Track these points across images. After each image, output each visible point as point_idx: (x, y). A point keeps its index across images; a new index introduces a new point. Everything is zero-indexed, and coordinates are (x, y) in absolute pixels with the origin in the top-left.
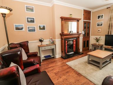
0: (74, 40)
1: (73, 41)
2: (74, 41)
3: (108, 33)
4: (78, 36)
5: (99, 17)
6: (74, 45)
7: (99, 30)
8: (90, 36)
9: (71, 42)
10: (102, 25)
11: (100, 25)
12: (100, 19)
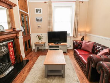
0: (9, 43)
1: (6, 46)
2: (10, 45)
3: (49, 30)
4: (15, 35)
5: (37, 11)
6: (11, 53)
7: (39, 27)
8: (31, 34)
9: (3, 50)
10: (41, 20)
11: (40, 21)
12: (38, 13)
